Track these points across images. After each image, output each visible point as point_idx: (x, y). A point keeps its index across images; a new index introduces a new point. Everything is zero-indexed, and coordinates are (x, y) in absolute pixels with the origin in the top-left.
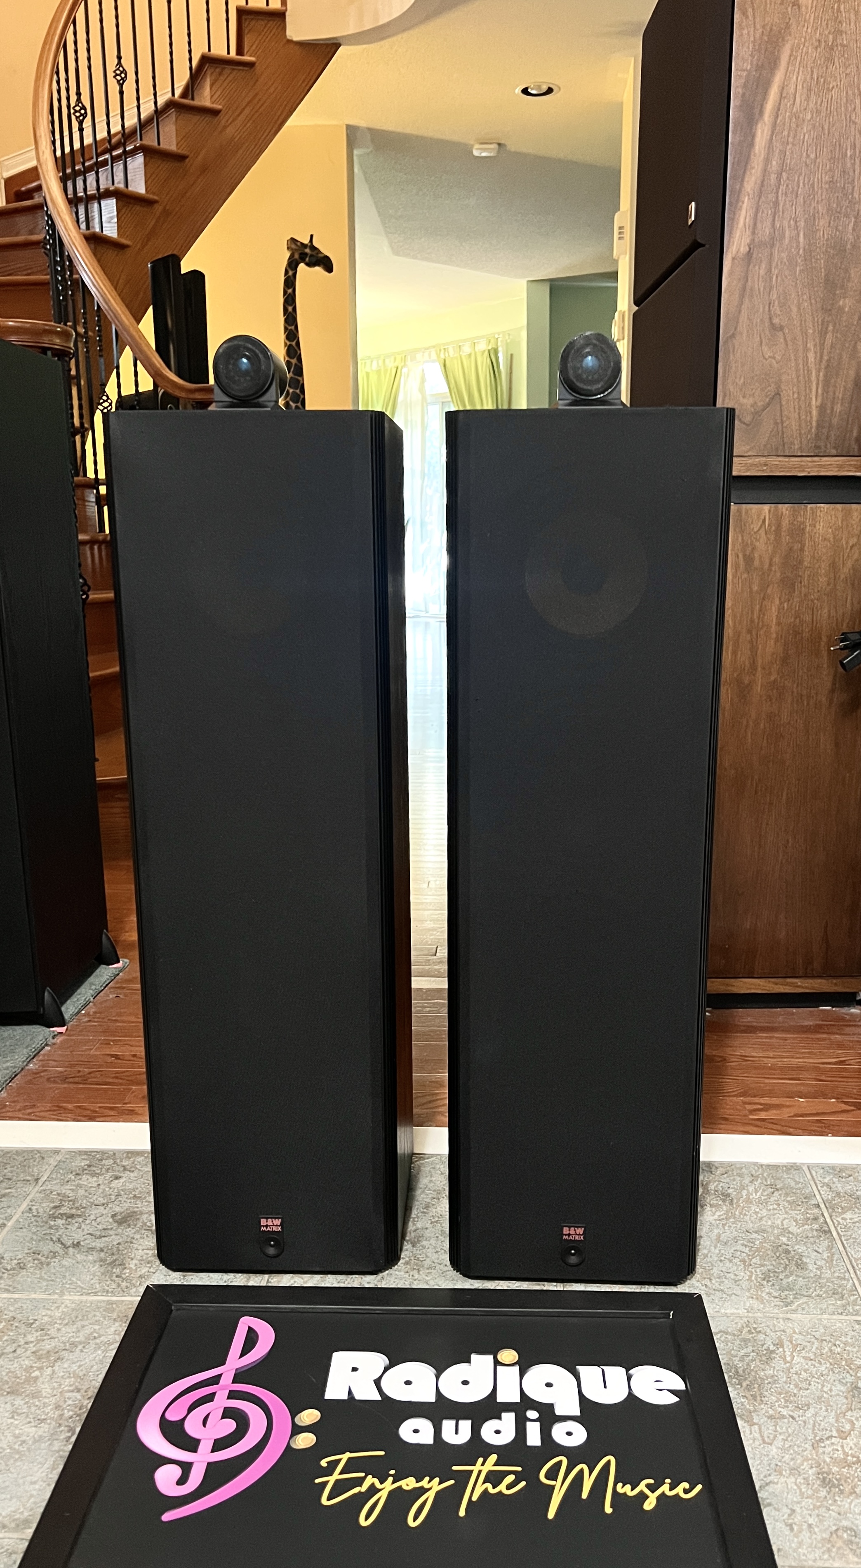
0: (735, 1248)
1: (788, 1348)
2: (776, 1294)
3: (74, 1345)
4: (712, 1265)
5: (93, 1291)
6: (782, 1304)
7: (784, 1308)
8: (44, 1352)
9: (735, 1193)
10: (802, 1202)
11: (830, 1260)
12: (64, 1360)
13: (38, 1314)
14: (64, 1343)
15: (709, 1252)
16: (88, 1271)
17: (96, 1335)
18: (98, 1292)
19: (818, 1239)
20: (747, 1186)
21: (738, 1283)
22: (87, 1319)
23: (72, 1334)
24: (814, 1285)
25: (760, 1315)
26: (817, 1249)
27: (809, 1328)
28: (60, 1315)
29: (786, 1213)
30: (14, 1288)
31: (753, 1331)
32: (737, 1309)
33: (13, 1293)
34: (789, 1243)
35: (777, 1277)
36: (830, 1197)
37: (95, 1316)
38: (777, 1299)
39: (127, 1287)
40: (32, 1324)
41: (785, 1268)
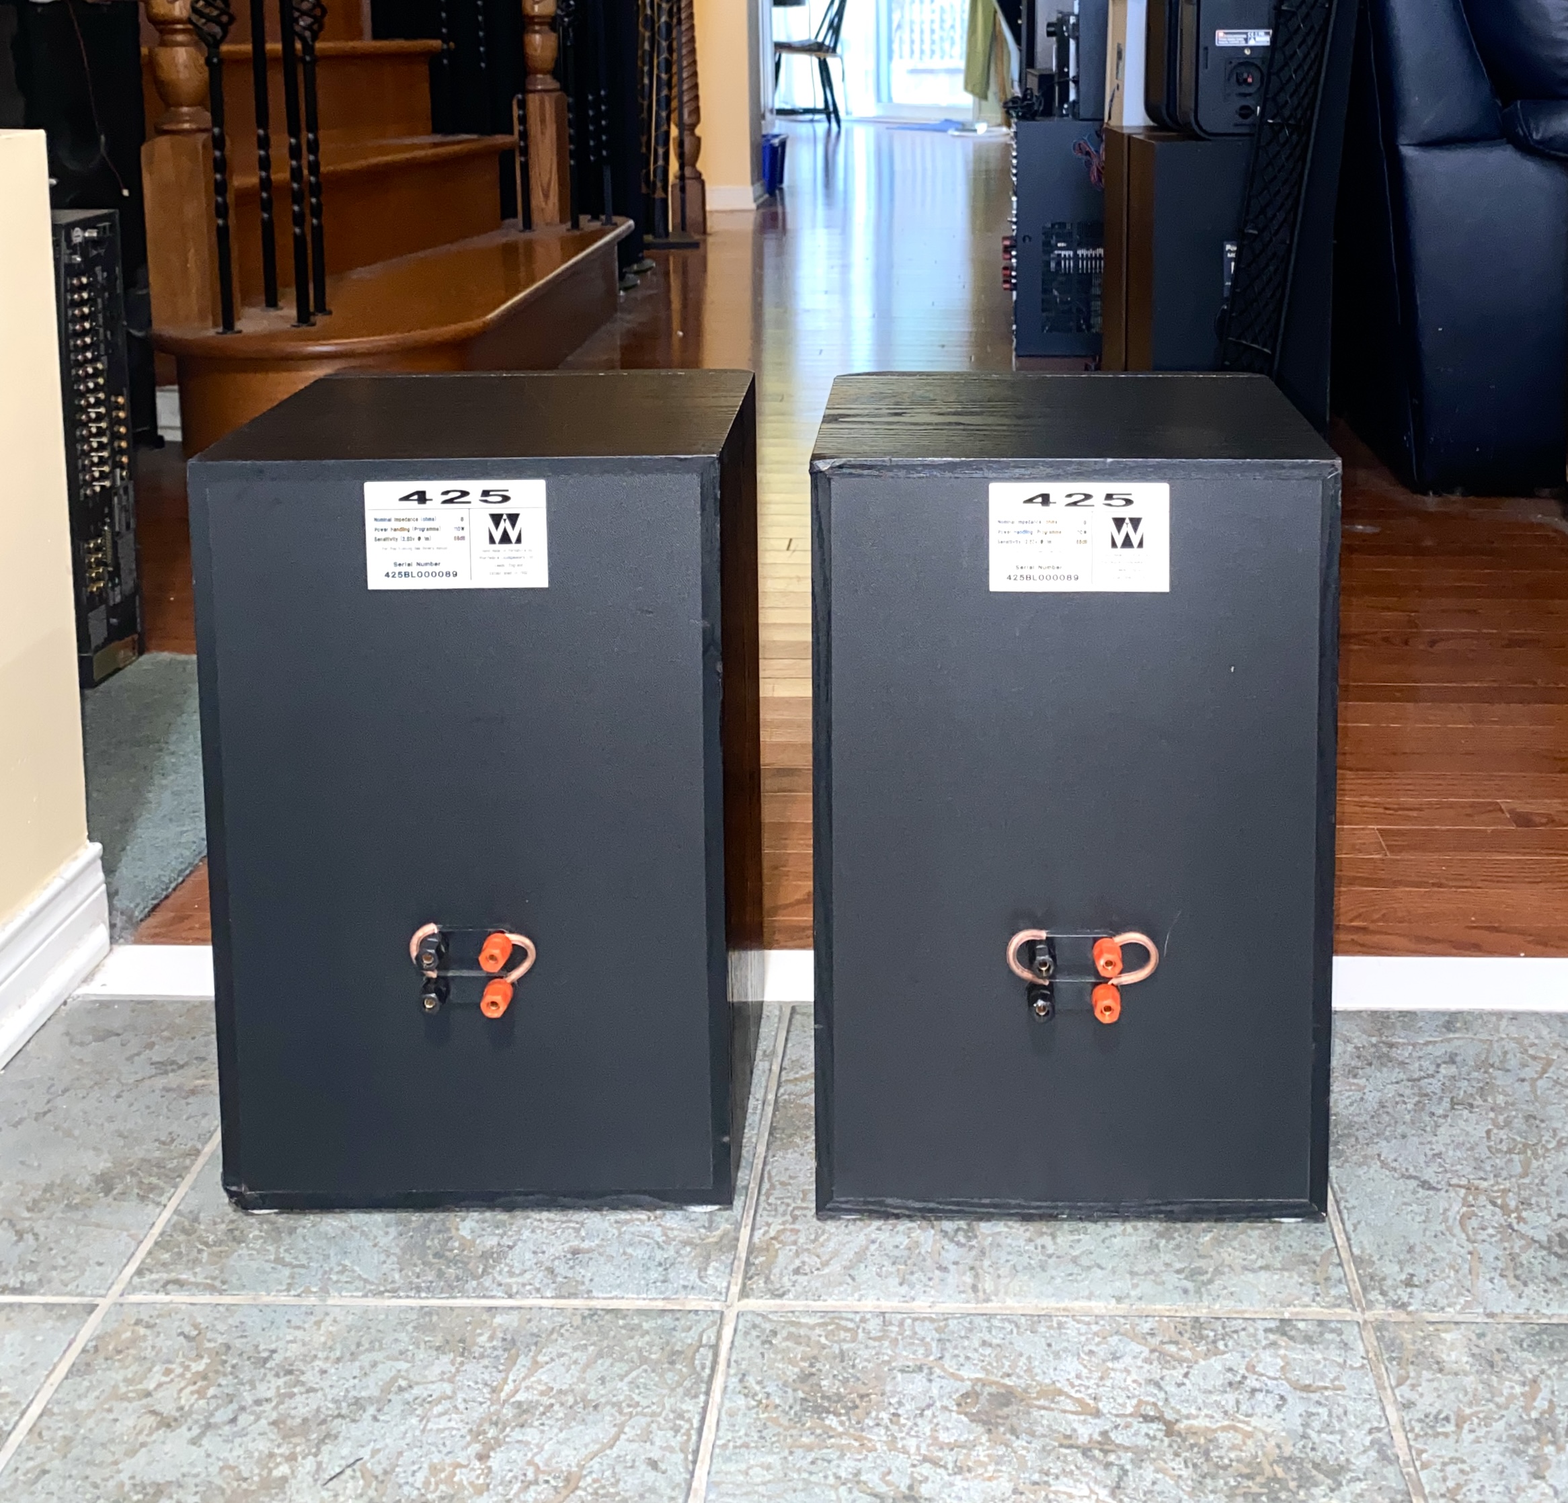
3: (358, 1404)
5: (389, 1287)
8: (299, 1420)
12: (340, 1439)
13: (278, 1339)
14: (335, 1401)
16: (375, 1245)
17: (403, 1383)
18: (399, 1288)
22: (381, 1348)
23: (352, 1382)
28: (323, 1339)
30: (224, 1283)
33: (221, 1292)
37: (396, 1340)
39: (458, 1279)
40: (266, 1360)
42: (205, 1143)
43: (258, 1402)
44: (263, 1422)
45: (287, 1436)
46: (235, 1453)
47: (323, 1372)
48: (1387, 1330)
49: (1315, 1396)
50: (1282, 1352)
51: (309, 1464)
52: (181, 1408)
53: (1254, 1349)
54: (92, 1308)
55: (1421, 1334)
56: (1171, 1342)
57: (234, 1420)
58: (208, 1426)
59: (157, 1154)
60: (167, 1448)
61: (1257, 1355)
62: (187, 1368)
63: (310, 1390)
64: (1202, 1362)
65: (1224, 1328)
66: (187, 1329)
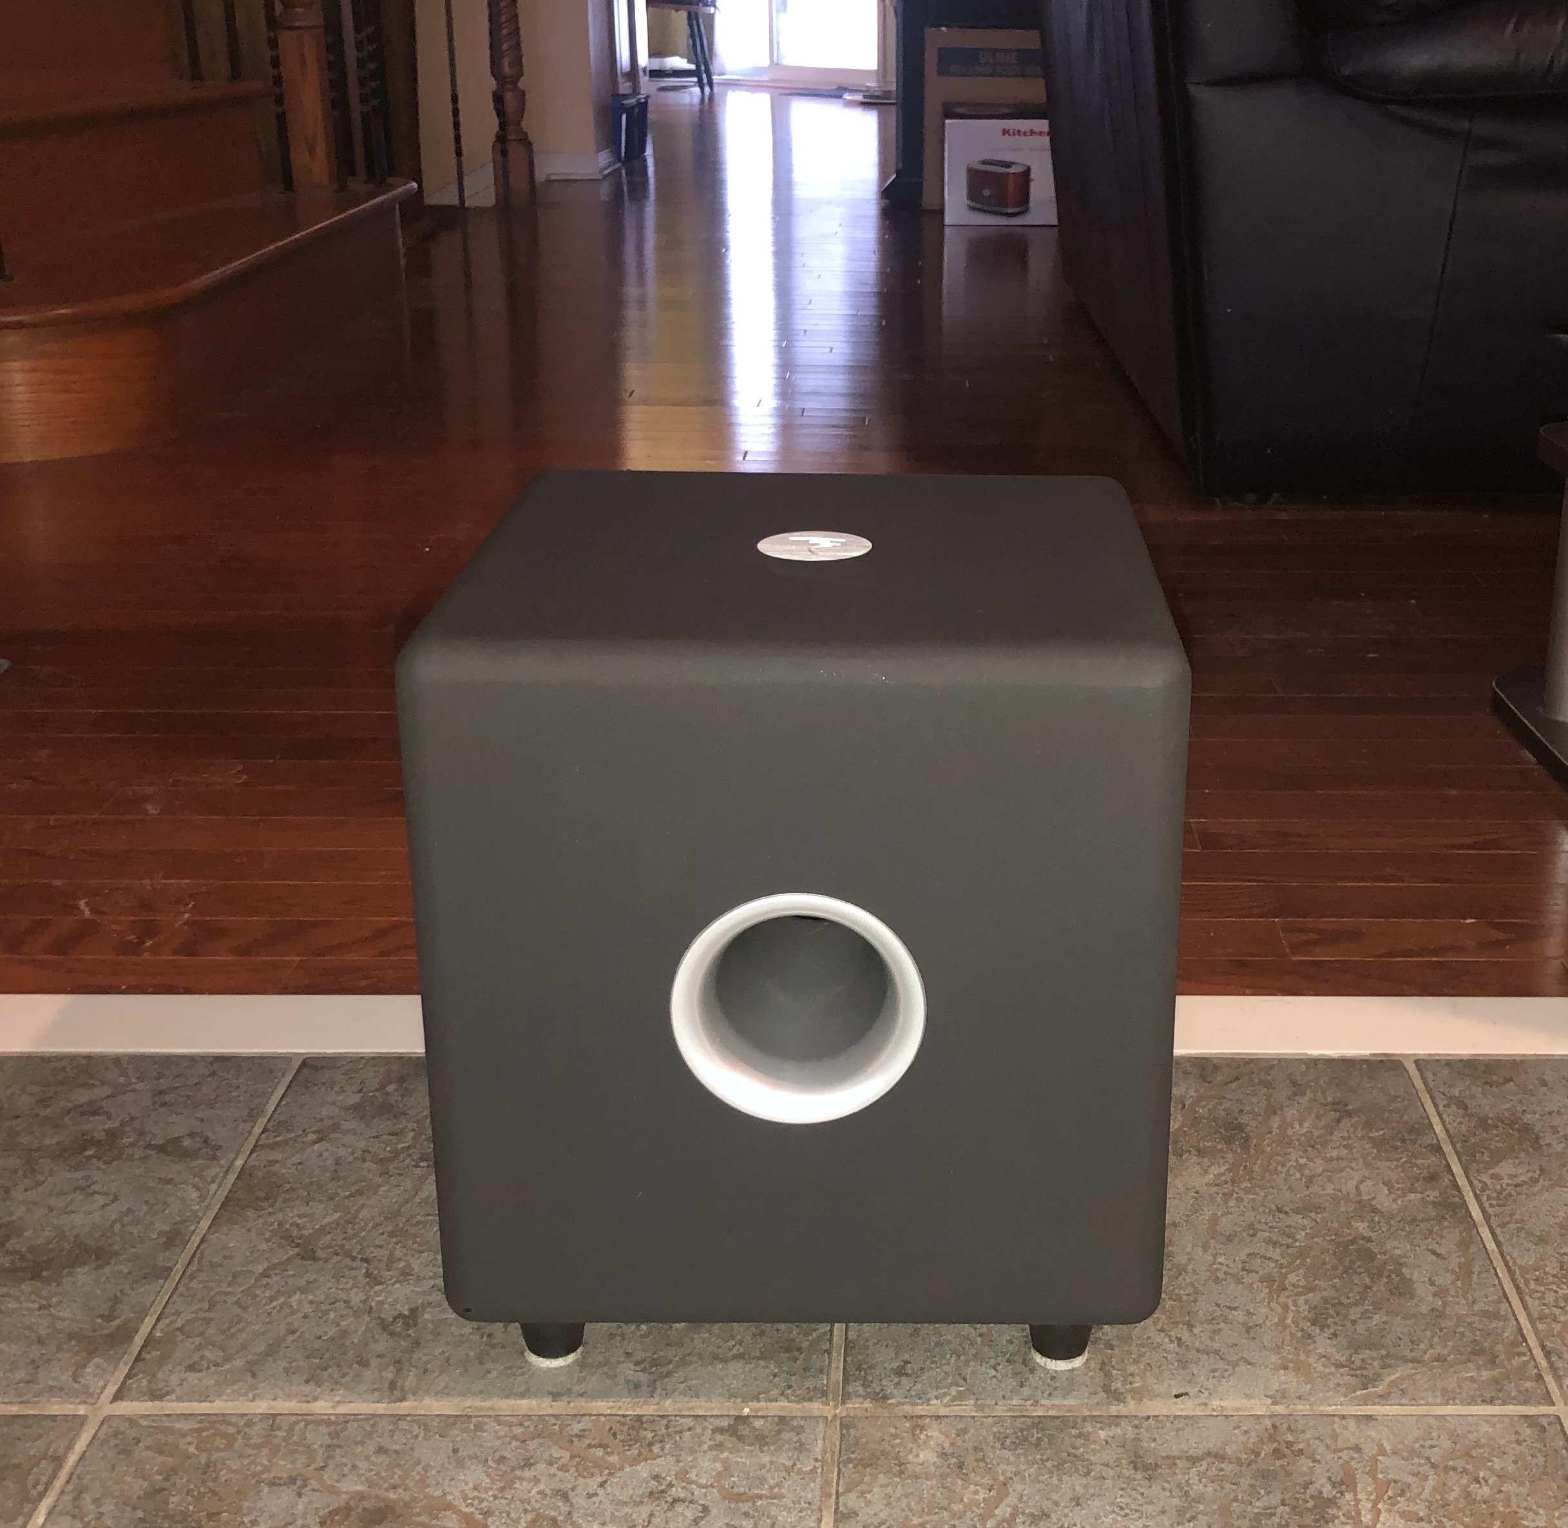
0: (1248, 1251)
1: (1365, 1489)
2: (1343, 1359)
4: (1196, 1292)
6: (1353, 1380)
7: (1358, 1393)
9: (1254, 1124)
10: (1403, 1141)
11: (1465, 1271)
15: (1189, 1260)
19: (1439, 1222)
20: (1281, 1109)
21: (1252, 1335)
24: (1428, 1333)
25: (1301, 1408)
26: (1436, 1247)
27: (1417, 1440)
29: (1368, 1165)
31: (1287, 1451)
32: (1249, 1396)
34: (1371, 1234)
35: (1345, 1317)
36: (1464, 1128)
38: (1342, 1370)
41: (1363, 1296)
48: (855, 1427)
49: (744, 1507)
50: (725, 1455)
53: (693, 1451)
55: (892, 1430)
56: (600, 1446)
61: (695, 1459)
64: (628, 1469)
65: (667, 1427)
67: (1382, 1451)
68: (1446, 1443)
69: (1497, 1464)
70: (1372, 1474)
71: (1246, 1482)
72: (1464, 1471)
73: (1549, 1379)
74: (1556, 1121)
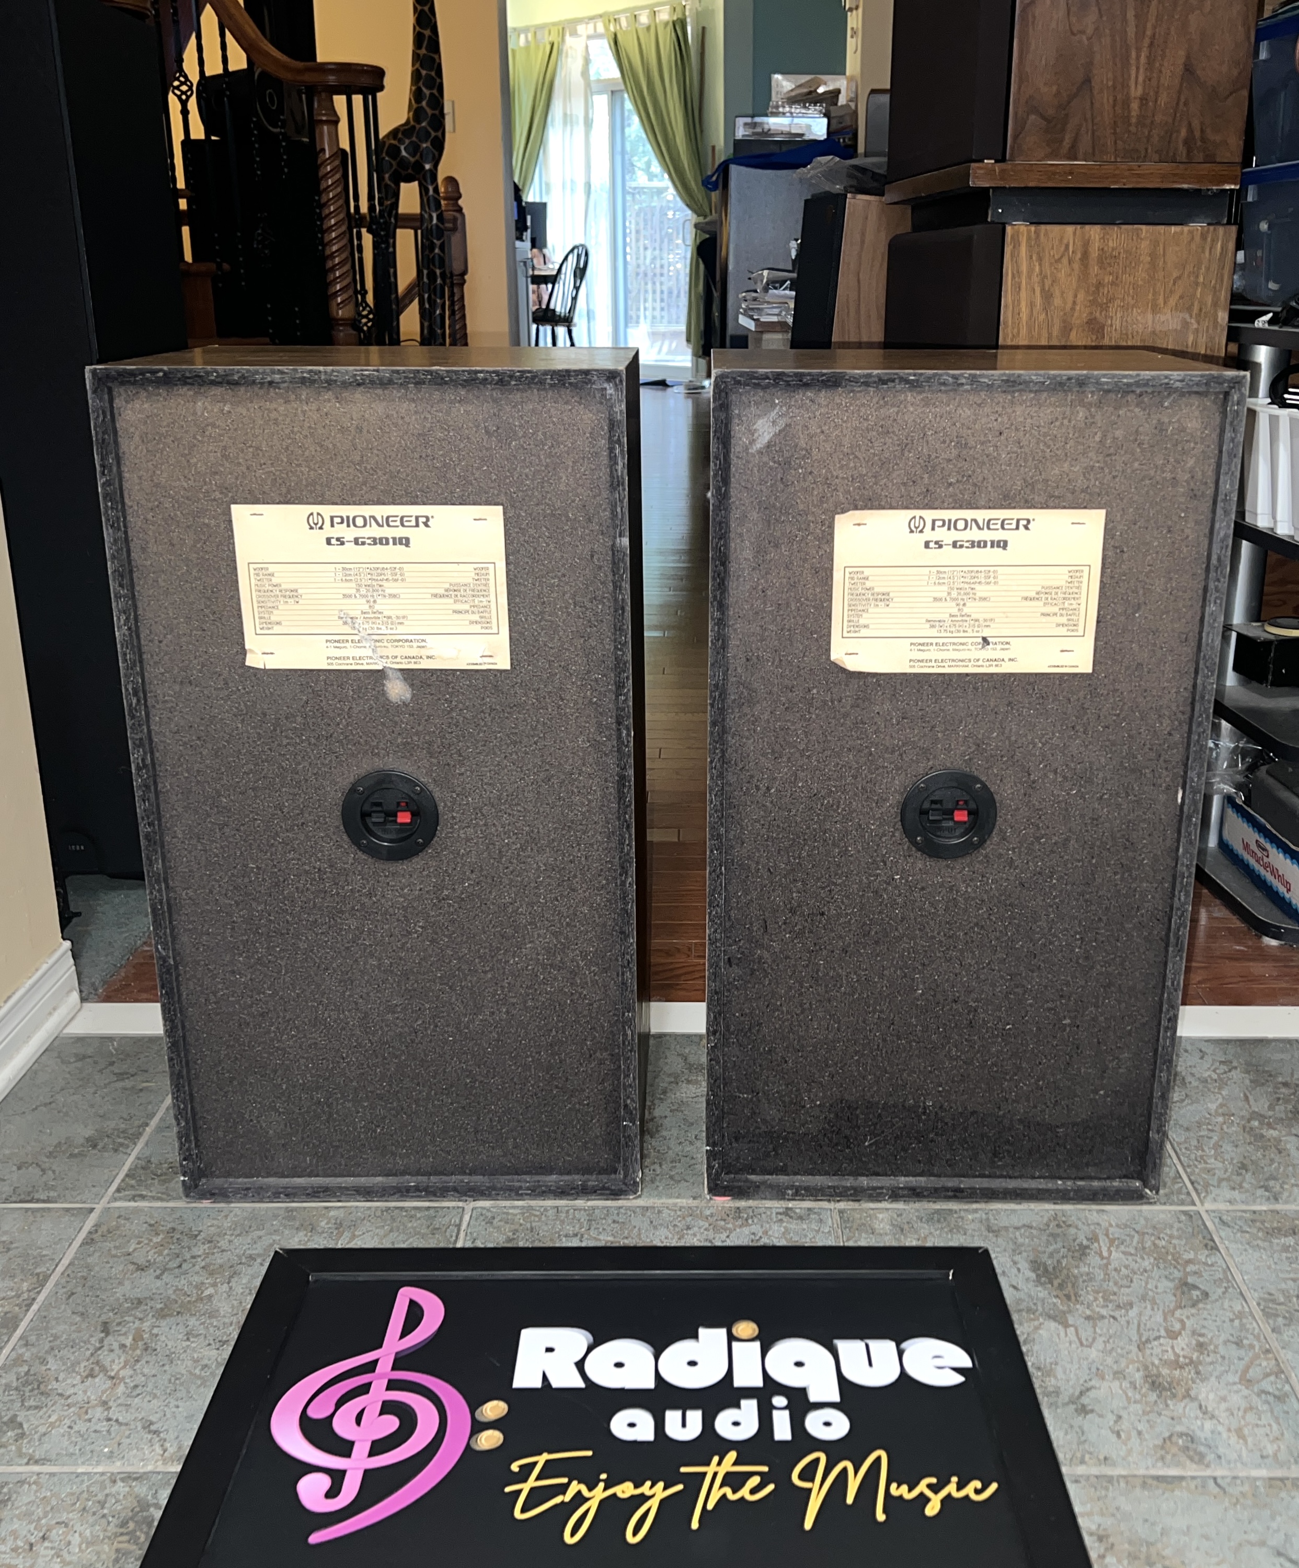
1: (1104, 1242)
8: (218, 1266)
14: (238, 1256)
23: (247, 1246)
27: (1128, 1221)
31: (1062, 1225)
33: (165, 1201)
40: (196, 1236)
42: (151, 1119)
43: (193, 1257)
44: (197, 1267)
45: (211, 1274)
46: (183, 1282)
47: (230, 1241)
48: (845, 1213)
50: (785, 1224)
51: (225, 1287)
52: (149, 1261)
53: (769, 1223)
54: (92, 1210)
56: (722, 1220)
57: (180, 1266)
58: (165, 1270)
59: (123, 1126)
60: (143, 1280)
61: (770, 1226)
62: (151, 1240)
63: (223, 1251)
64: (738, 1230)
65: (753, 1212)
66: (149, 1220)
67: (1111, 1225)
68: (1142, 1222)
69: (1168, 1231)
70: (1107, 1235)
71: (1044, 1238)
72: (1153, 1234)
73: (1194, 1194)
74: (1194, 1070)
